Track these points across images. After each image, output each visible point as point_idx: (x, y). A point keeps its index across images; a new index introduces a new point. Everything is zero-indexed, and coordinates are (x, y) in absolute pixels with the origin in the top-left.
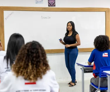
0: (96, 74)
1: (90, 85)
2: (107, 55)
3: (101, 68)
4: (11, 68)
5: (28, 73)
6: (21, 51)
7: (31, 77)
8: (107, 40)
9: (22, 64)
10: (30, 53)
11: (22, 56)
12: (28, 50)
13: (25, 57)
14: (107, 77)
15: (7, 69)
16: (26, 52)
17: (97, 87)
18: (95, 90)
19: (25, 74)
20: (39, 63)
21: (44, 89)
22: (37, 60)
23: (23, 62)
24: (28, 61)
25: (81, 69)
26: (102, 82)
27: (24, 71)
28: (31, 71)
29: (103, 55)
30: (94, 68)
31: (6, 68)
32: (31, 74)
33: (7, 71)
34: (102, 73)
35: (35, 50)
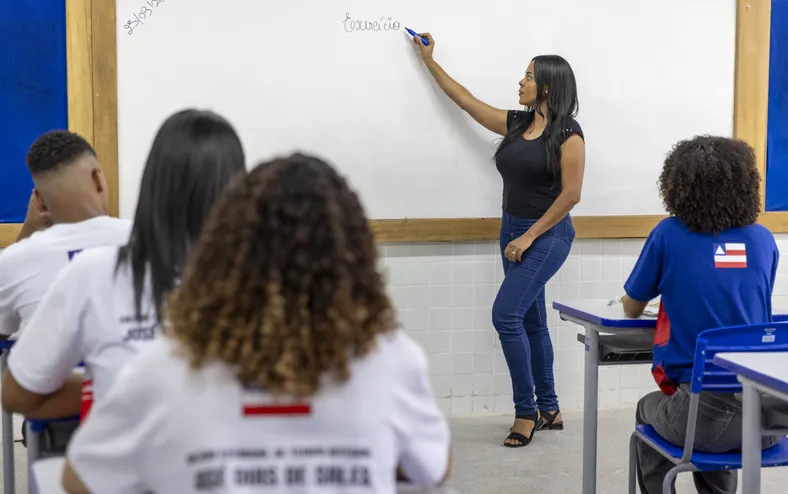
0: (670, 368)
1: (635, 439)
2: (743, 259)
3: (703, 336)
4: (159, 318)
5: (265, 342)
6: (223, 213)
7: (282, 368)
8: (743, 165)
9: (228, 287)
10: (274, 223)
11: (229, 238)
12: (263, 207)
13: (245, 247)
14: (740, 390)
15: (133, 325)
16: (252, 215)
17: (677, 448)
18: (665, 465)
19: (247, 349)
20: (327, 286)
21: (360, 443)
22: (315, 266)
23: (236, 274)
24: (264, 273)
25: (581, 338)
26: (706, 418)
27: (238, 332)
28: (284, 330)
29: (717, 259)
30: (662, 336)
31: (126, 320)
32: (280, 352)
33: (132, 335)
34: (709, 367)
35: (306, 205)
